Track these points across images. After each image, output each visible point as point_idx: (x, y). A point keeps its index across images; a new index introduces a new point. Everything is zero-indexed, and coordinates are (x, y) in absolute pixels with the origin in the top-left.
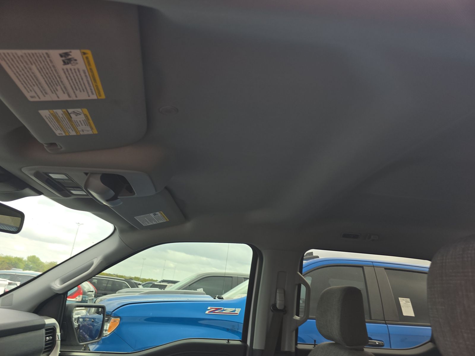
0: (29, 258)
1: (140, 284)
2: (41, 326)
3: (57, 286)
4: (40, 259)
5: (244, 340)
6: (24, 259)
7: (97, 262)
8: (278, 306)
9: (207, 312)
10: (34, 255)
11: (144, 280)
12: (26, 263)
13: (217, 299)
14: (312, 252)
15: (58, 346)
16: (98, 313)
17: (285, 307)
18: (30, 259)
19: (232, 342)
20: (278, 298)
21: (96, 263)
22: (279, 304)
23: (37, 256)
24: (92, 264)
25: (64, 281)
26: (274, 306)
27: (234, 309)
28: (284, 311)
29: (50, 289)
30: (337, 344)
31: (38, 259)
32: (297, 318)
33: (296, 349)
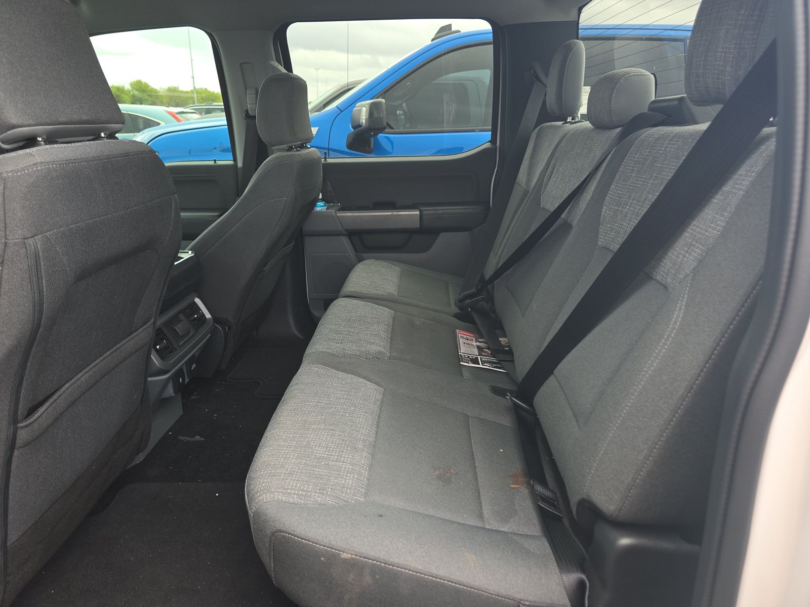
0: (132, 85)
4: (150, 85)
6: (126, 88)
8: (249, 112)
10: (138, 79)
12: (132, 93)
14: (451, 25)
18: (135, 87)
19: (220, 163)
20: (248, 101)
23: (143, 81)
31: (147, 86)
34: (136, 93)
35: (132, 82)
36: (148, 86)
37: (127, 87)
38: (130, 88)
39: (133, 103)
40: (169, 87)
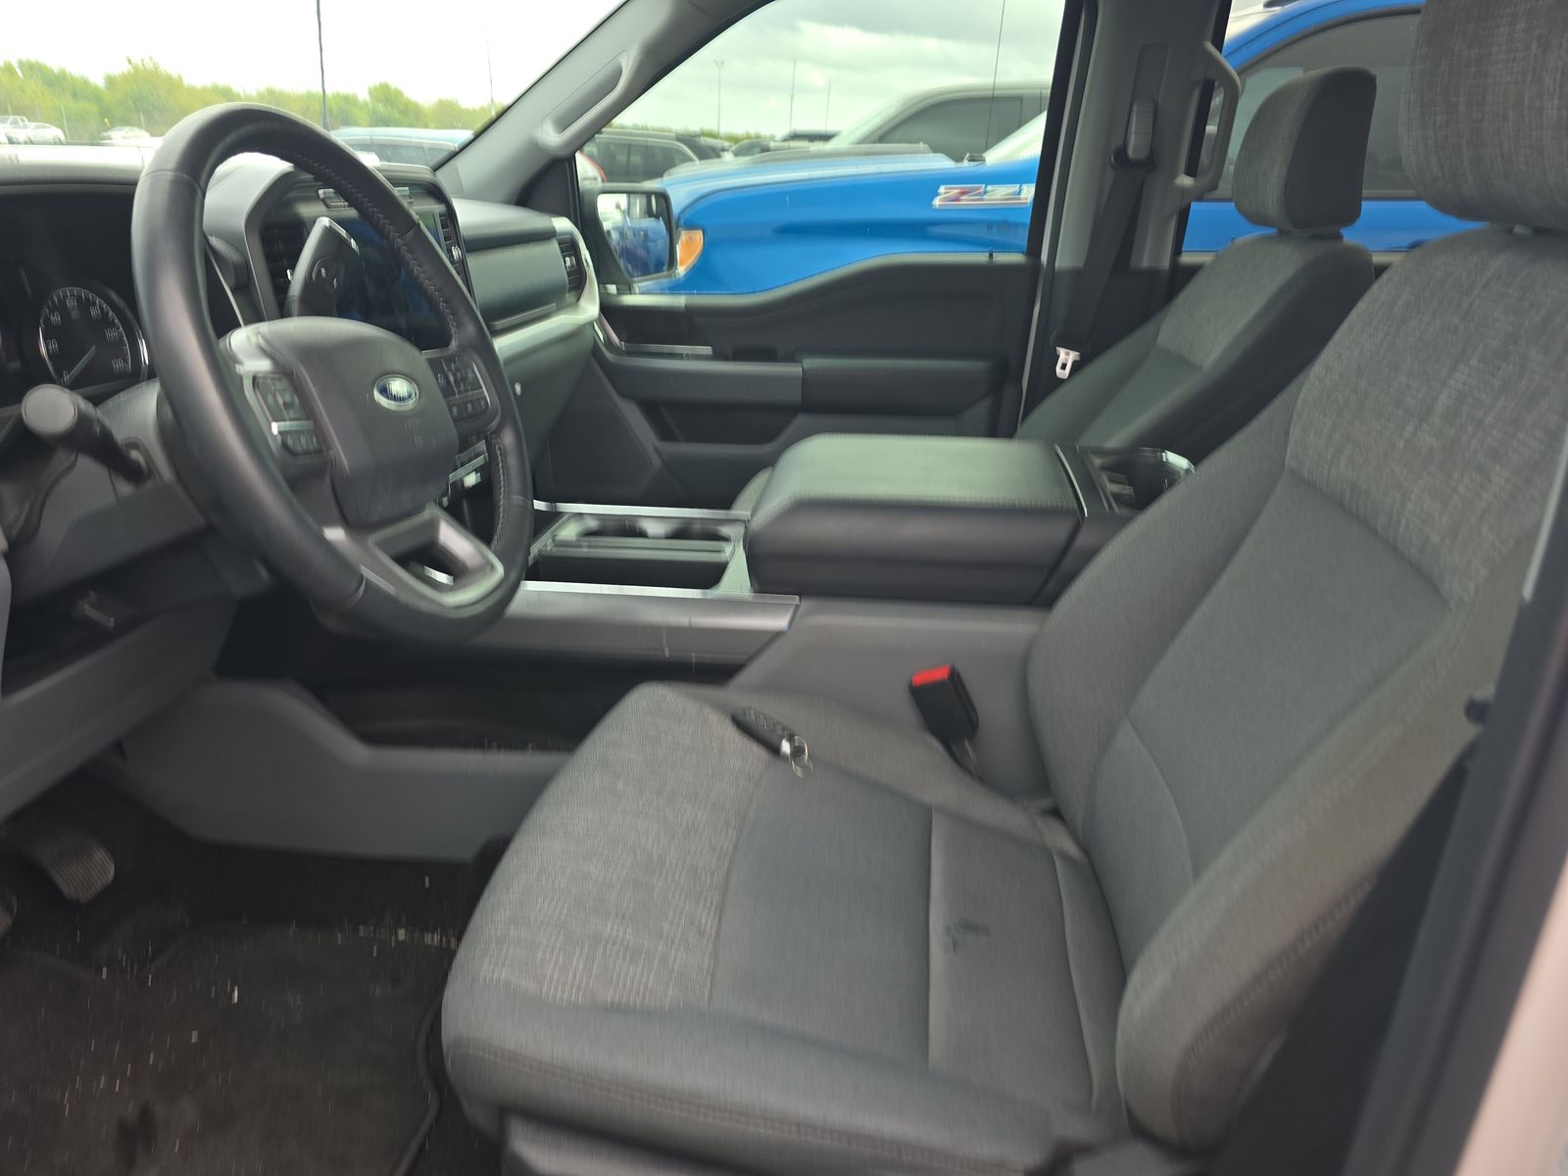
0: (372, 92)
1: (723, 150)
2: (547, 236)
3: (552, 138)
4: (407, 94)
5: (1034, 249)
6: (360, 98)
7: (631, 62)
8: (1130, 152)
9: (937, 202)
11: (734, 139)
12: (371, 107)
13: (966, 163)
15: (591, 281)
16: (649, 213)
17: (1152, 152)
18: (377, 96)
19: (1001, 258)
20: (1133, 128)
21: (629, 67)
22: (1135, 147)
23: (393, 85)
24: (619, 73)
25: (563, 124)
26: (1121, 153)
27: (1015, 188)
28: (1150, 164)
29: (535, 147)
30: (1283, 234)
32: (1185, 181)
33: (1175, 264)
34: (380, 107)
35: (372, 86)
36: (402, 94)
37: (363, 96)
38: (368, 98)
39: (372, 125)
40: (440, 101)
